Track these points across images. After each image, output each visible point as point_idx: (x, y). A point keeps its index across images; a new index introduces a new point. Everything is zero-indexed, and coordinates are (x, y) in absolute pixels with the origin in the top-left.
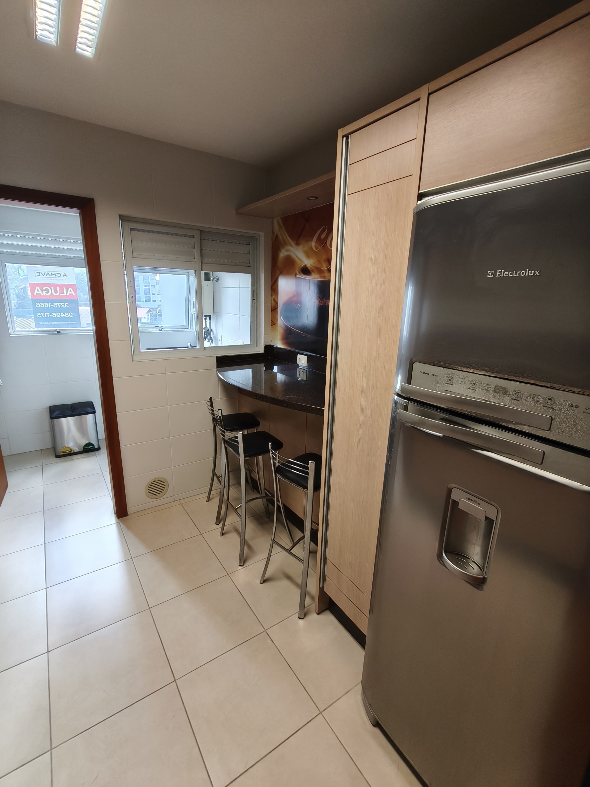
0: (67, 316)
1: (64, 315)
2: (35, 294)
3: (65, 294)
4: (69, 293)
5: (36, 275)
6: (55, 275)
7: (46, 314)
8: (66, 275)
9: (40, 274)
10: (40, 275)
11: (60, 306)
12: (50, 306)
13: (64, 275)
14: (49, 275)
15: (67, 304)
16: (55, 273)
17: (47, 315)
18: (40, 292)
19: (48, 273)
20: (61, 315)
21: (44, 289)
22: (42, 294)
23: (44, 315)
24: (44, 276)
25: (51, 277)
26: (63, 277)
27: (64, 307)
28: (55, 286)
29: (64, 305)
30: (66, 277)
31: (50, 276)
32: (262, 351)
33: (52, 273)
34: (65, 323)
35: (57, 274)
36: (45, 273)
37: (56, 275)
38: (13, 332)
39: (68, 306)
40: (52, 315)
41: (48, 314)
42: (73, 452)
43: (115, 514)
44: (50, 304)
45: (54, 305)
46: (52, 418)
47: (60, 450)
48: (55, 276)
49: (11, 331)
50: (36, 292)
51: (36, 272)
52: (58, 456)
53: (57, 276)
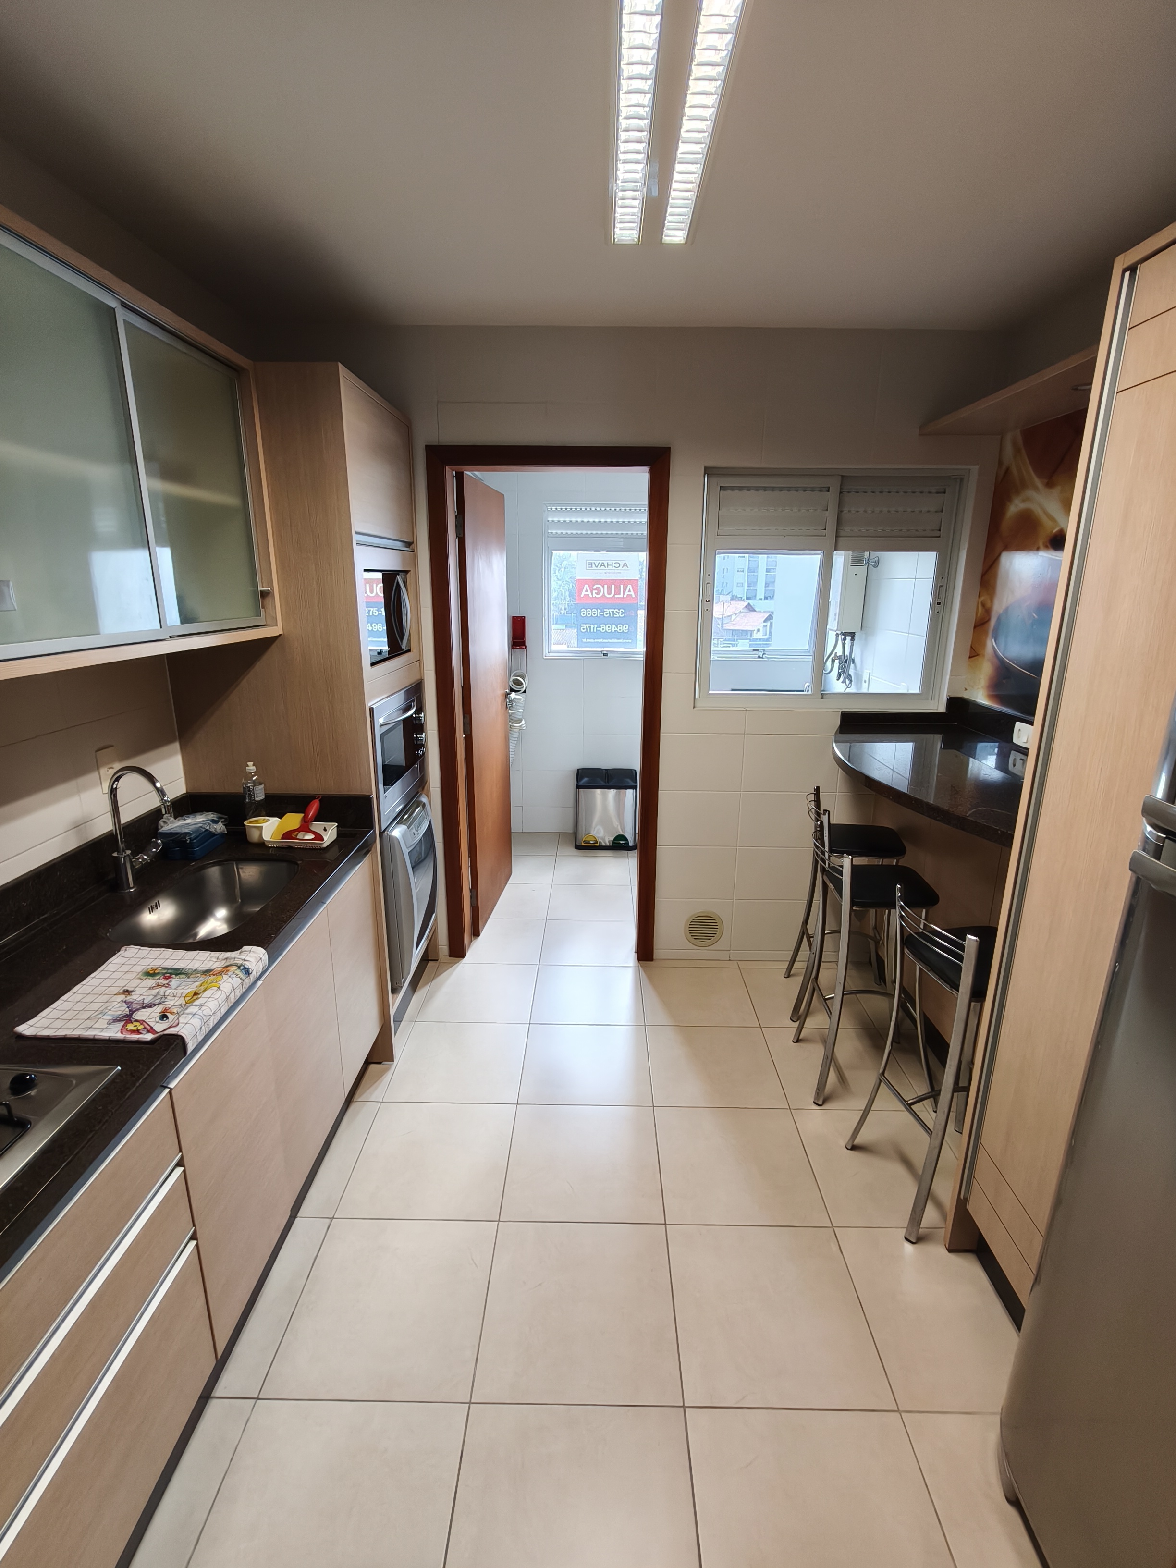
0: (620, 630)
1: (616, 629)
2: (582, 596)
3: (621, 596)
4: (627, 593)
5: (588, 566)
6: (612, 565)
7: (592, 626)
8: (627, 566)
9: (592, 565)
10: (592, 567)
11: (613, 615)
12: (600, 614)
13: (624, 566)
14: (604, 565)
15: (622, 611)
16: (612, 563)
17: (594, 628)
18: (589, 593)
19: (603, 563)
20: (612, 628)
21: (594, 588)
22: (591, 596)
23: (590, 627)
24: (597, 567)
25: (607, 568)
26: (623, 569)
27: (618, 615)
28: (609, 583)
29: (619, 613)
30: (627, 569)
31: (605, 567)
32: (942, 709)
33: (608, 563)
34: (616, 641)
35: (615, 563)
36: (599, 563)
37: (614, 565)
38: (549, 653)
39: (623, 615)
40: (600, 627)
41: (596, 626)
42: (598, 845)
43: (635, 952)
44: (599, 611)
45: (605, 613)
46: (578, 787)
47: (583, 838)
48: (612, 567)
49: (546, 651)
50: (584, 593)
51: (588, 562)
52: (578, 847)
53: (615, 567)
